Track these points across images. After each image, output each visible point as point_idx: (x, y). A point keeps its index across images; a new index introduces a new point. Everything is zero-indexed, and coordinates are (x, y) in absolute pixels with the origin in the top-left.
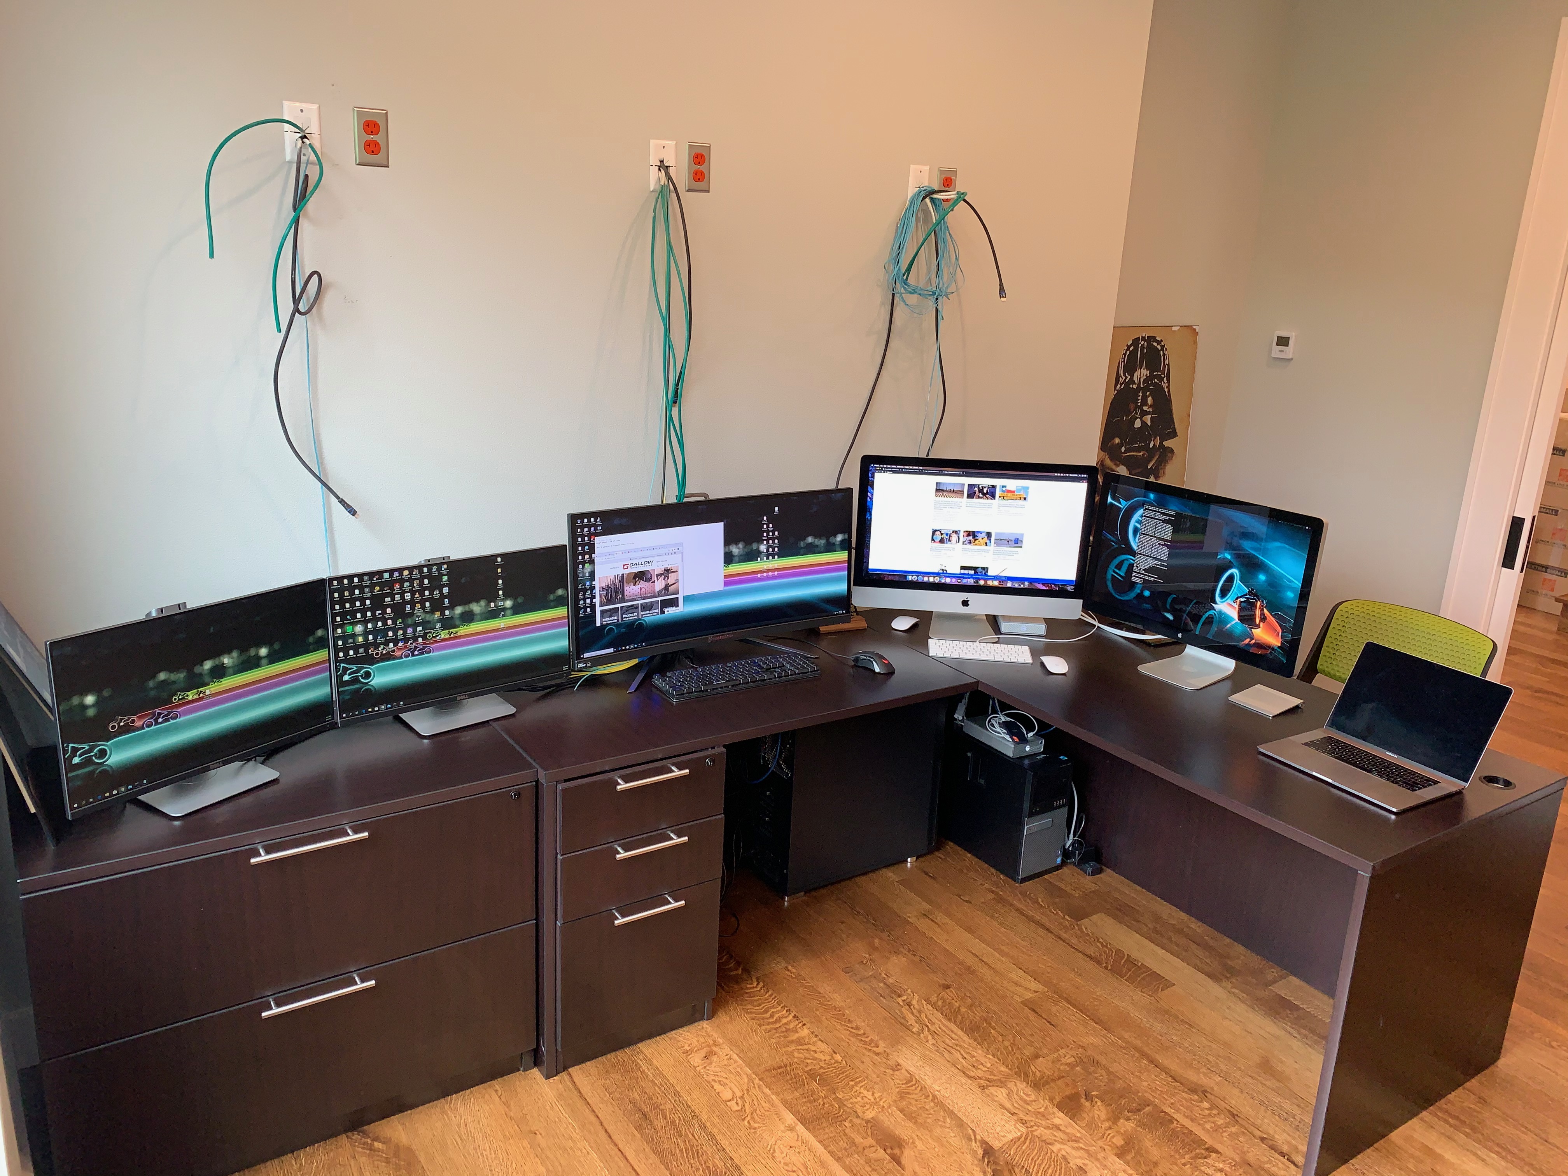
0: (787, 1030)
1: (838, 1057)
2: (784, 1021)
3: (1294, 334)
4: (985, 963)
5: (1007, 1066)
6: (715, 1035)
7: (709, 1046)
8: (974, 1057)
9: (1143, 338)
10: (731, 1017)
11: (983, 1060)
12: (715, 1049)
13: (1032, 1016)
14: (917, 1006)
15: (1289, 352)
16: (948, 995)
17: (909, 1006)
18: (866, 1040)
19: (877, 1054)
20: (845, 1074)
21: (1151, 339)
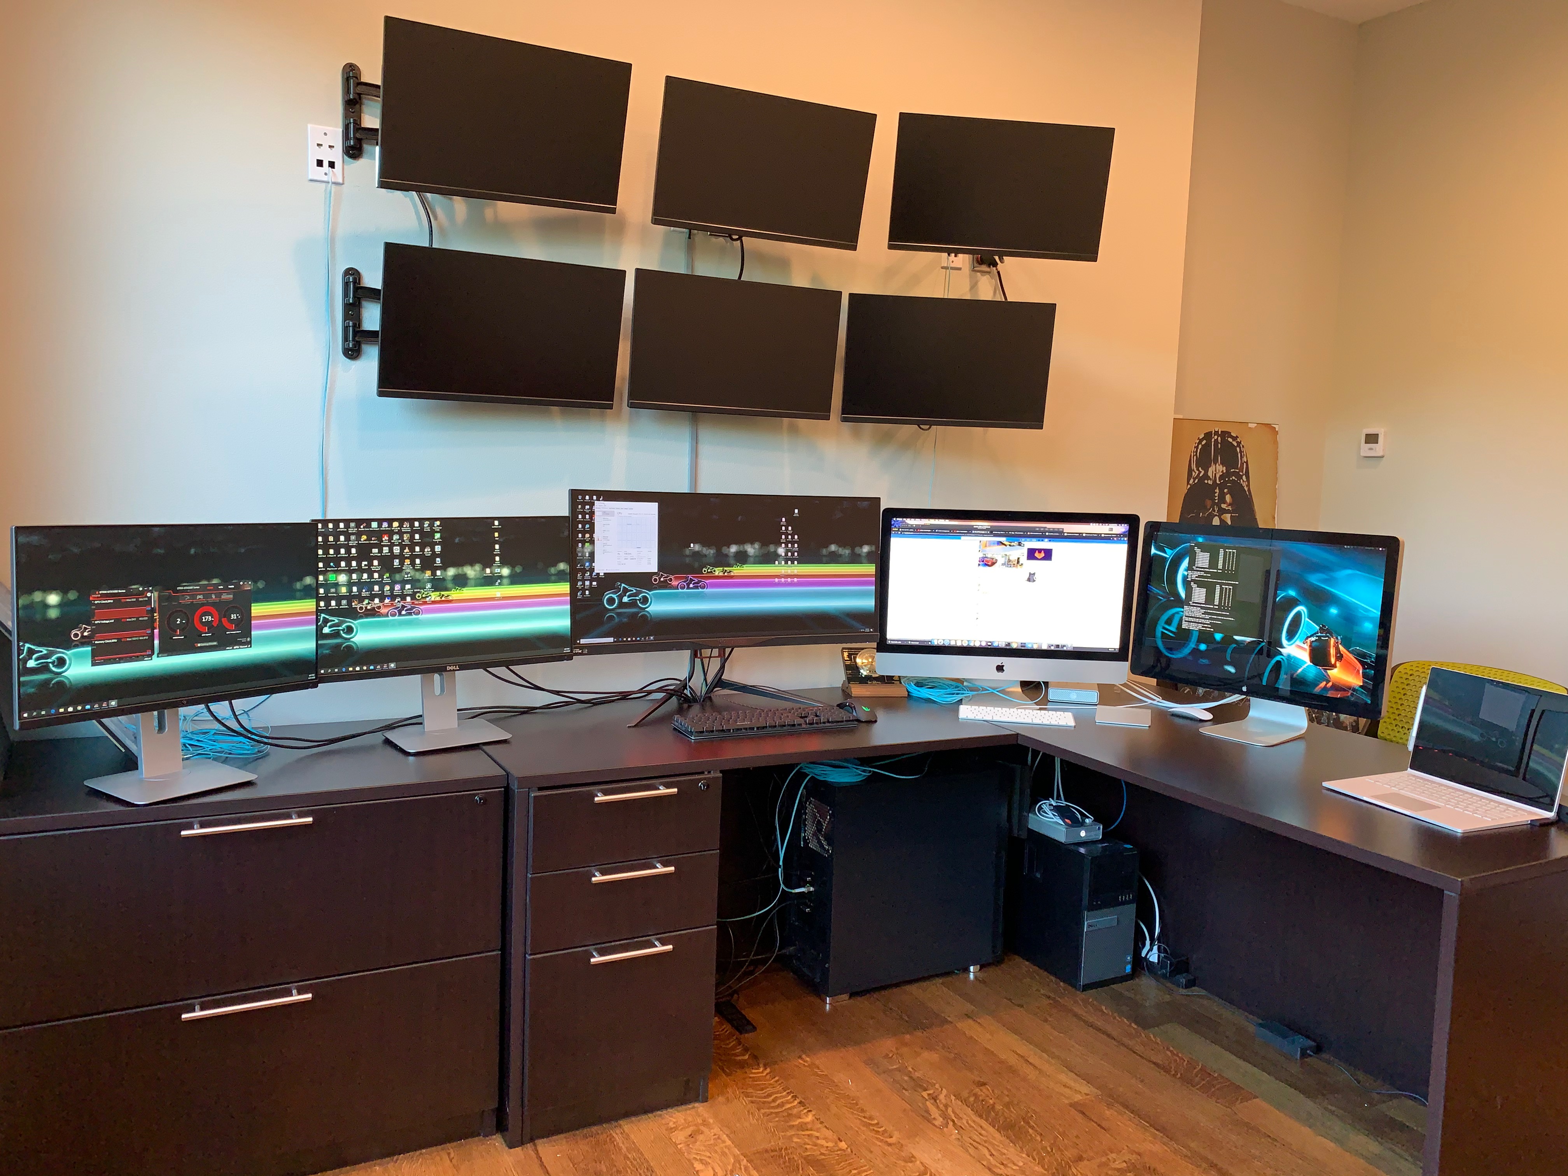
0: (789, 1115)
1: (843, 1145)
2: (789, 1106)
3: (1383, 430)
4: (1031, 1064)
5: (1043, 1167)
6: (706, 1115)
7: (696, 1125)
8: (1005, 1154)
9: (1216, 433)
10: (728, 1099)
11: (1015, 1158)
12: (702, 1128)
13: (1079, 1117)
14: (944, 1101)
15: (1378, 449)
16: (982, 1092)
17: (935, 1101)
18: (880, 1130)
19: (890, 1145)
20: (848, 1162)
21: (1225, 434)
